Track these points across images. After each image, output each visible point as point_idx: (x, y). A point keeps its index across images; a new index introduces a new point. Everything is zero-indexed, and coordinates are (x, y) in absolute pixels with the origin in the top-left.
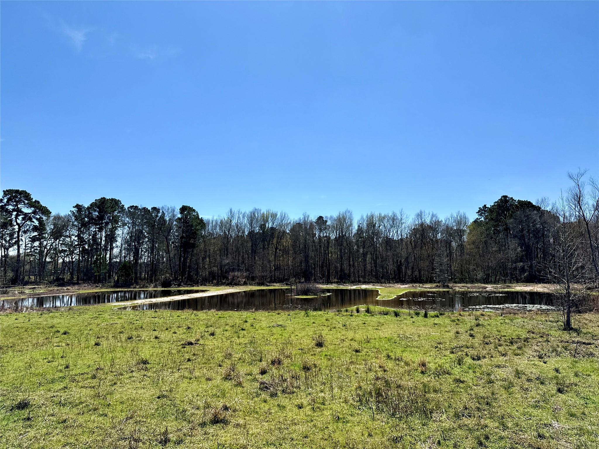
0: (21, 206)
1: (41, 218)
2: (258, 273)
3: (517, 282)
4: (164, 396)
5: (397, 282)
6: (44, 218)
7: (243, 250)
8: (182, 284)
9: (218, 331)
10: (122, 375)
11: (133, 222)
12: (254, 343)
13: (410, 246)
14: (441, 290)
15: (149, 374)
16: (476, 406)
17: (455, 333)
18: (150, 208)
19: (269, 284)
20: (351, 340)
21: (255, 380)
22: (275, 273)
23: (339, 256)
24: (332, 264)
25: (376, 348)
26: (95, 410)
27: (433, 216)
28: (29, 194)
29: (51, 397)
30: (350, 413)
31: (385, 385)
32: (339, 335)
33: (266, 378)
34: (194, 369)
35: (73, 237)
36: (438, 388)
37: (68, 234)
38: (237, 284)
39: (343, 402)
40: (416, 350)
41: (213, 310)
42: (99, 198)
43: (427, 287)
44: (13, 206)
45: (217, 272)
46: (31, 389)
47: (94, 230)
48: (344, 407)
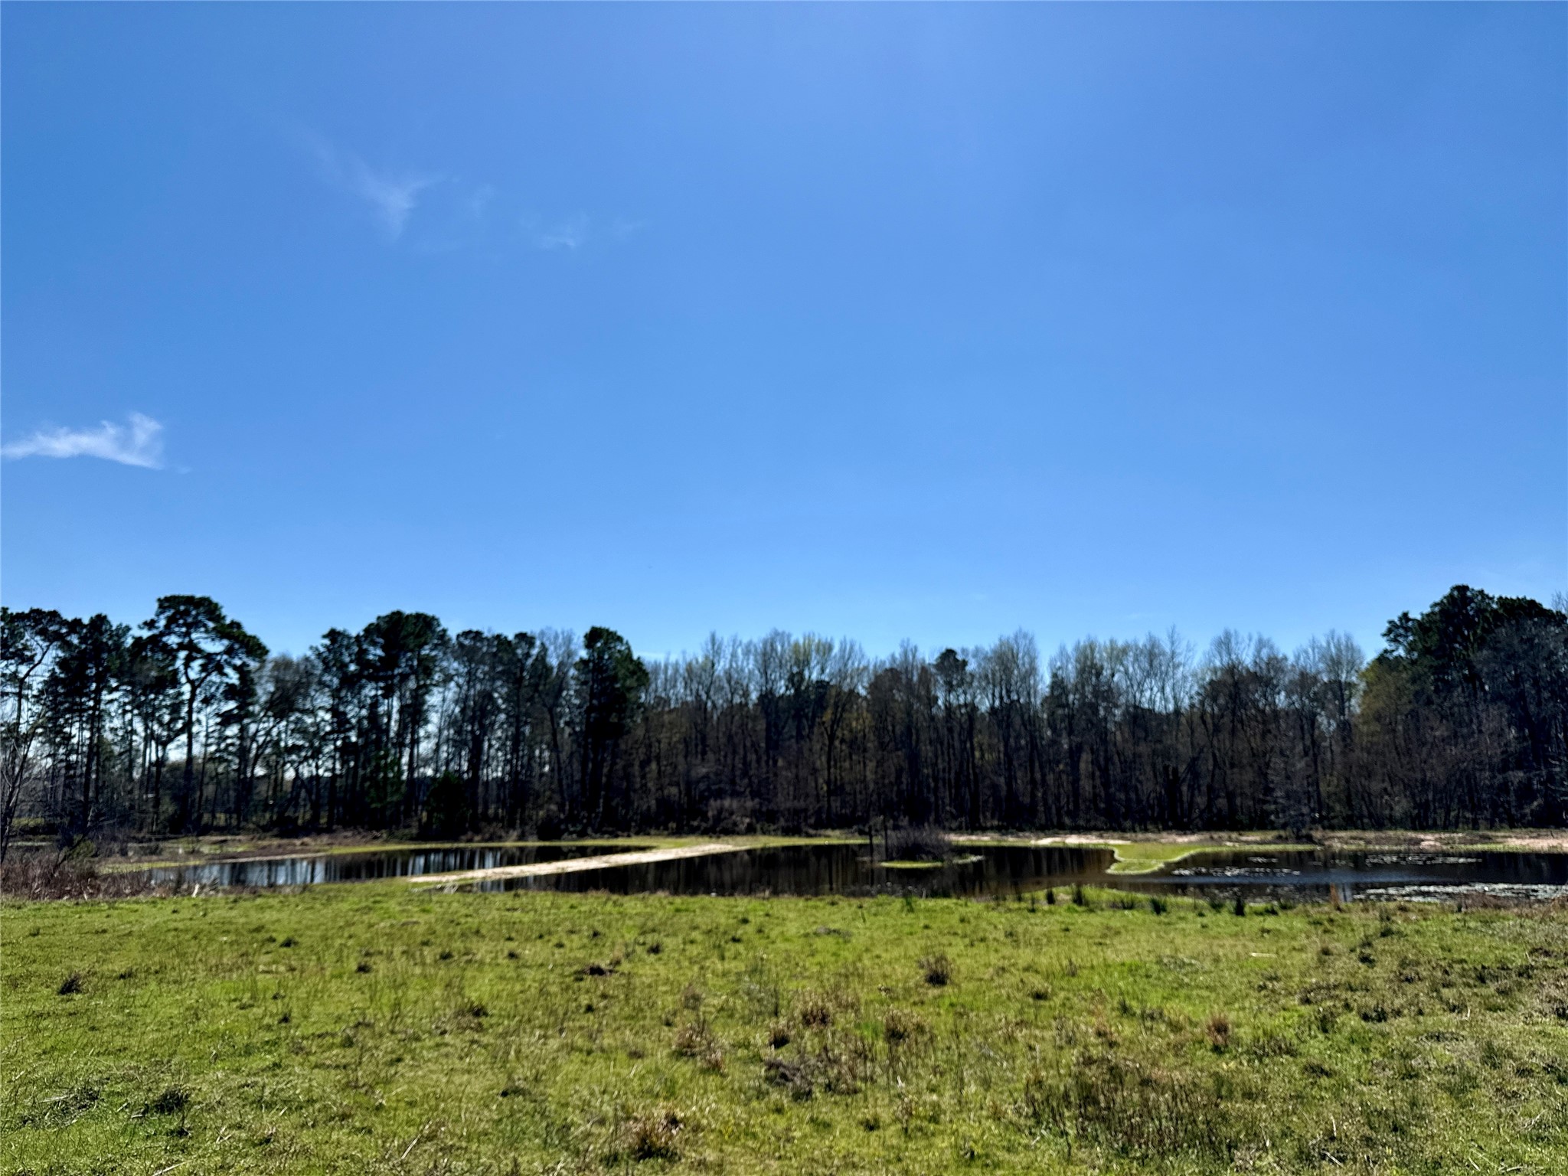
0: (198, 635)
1: (244, 664)
2: (784, 801)
3: (1512, 826)
4: (517, 1091)
5: (1167, 828)
6: (253, 665)
7: (744, 739)
8: (589, 831)
9: (669, 943)
10: (418, 1039)
11: (469, 673)
12: (761, 972)
13: (1200, 730)
14: (1291, 847)
15: (485, 1040)
16: (1361, 1133)
17: (1318, 954)
18: (511, 637)
19: (812, 832)
20: (1026, 969)
21: (757, 1059)
22: (829, 801)
23: (1002, 756)
24: (984, 778)
25: (1091, 989)
26: (344, 1117)
27: (1261, 644)
28: (216, 604)
29: (239, 1088)
30: (1005, 1143)
31: (1107, 1077)
32: (993, 958)
33: (784, 1056)
34: (599, 1031)
35: (321, 713)
36: (1256, 1088)
37: (308, 706)
38: (730, 831)
39: (988, 1118)
40: (1205, 993)
41: (661, 894)
42: (385, 611)
43: (1253, 841)
44: (179, 636)
45: (677, 798)
46: (193, 1067)
47: (373, 693)
48: (990, 1129)
